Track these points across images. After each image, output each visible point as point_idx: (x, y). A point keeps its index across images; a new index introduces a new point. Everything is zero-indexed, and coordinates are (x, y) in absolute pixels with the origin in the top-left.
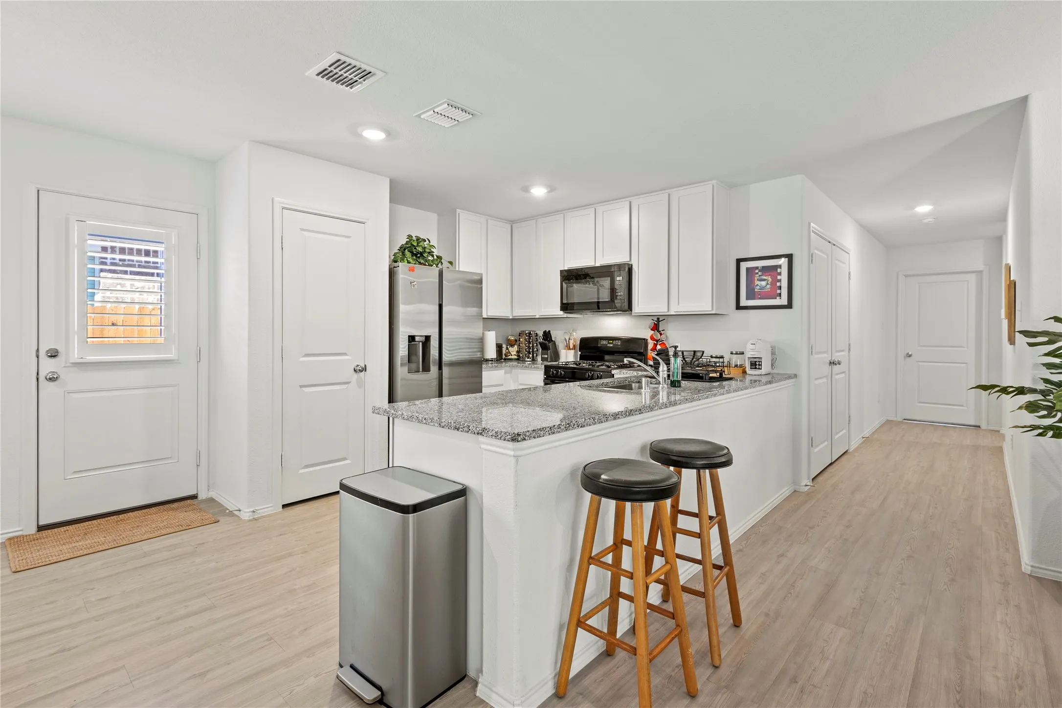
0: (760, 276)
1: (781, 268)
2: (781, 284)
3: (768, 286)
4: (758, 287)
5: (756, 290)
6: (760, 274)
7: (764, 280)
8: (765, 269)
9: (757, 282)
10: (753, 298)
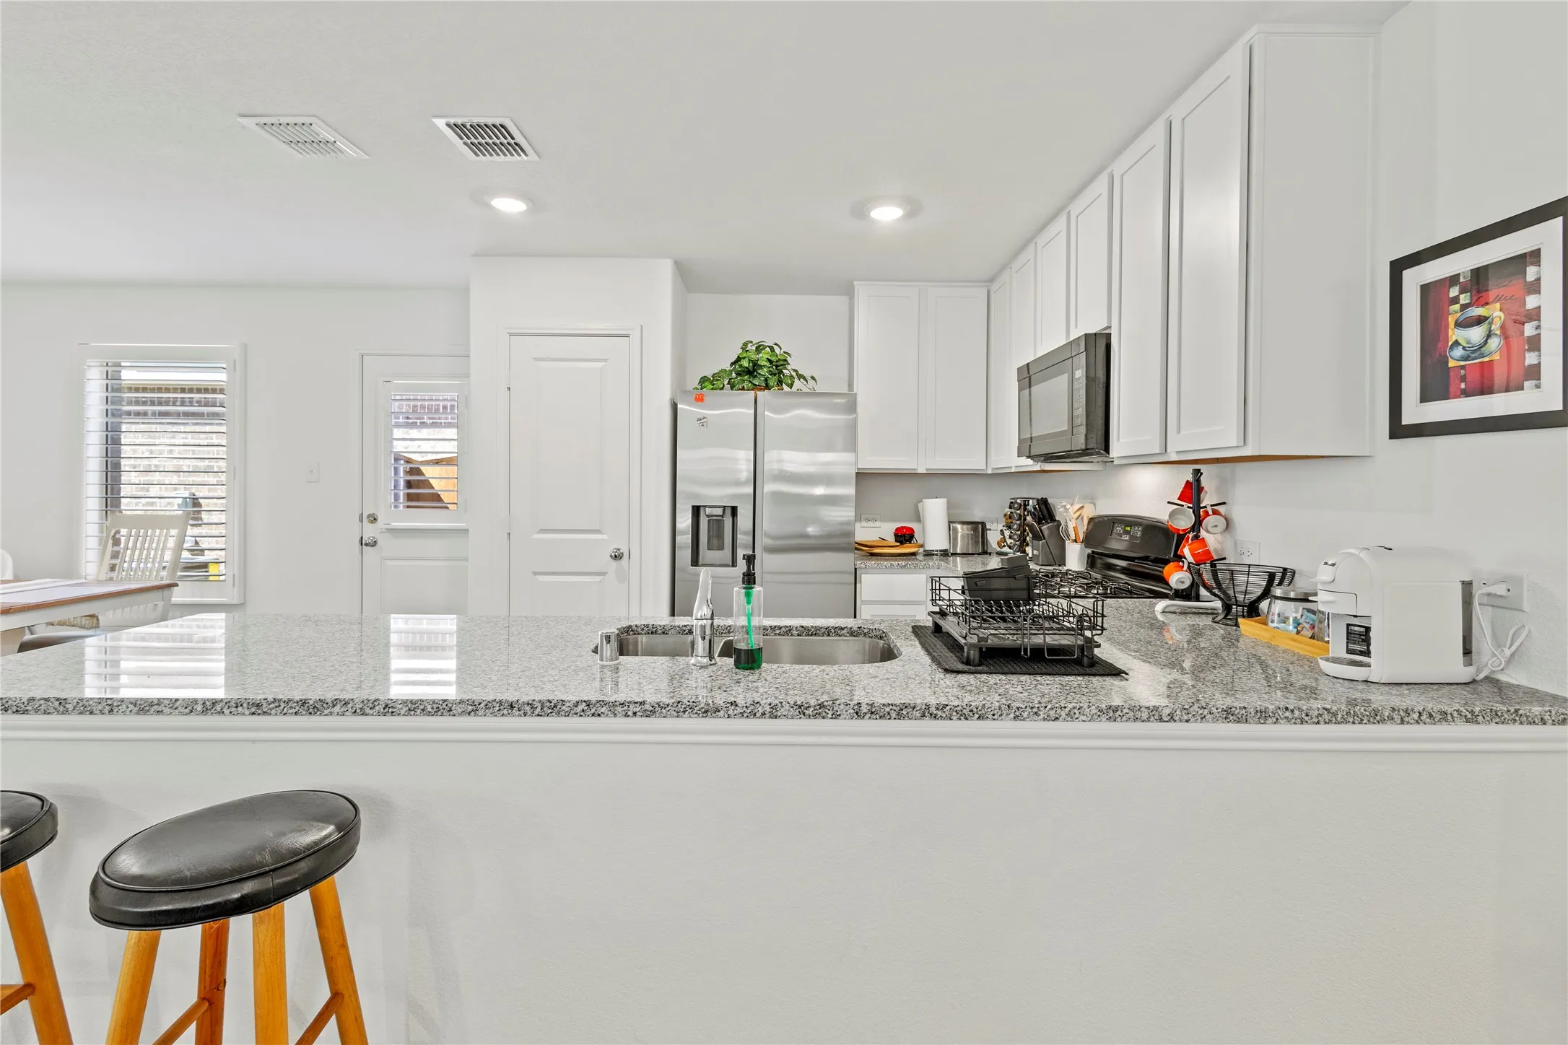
0: (1464, 307)
1: (1538, 263)
2: (1538, 327)
3: (1494, 343)
4: (1458, 352)
5: (1452, 364)
6: (1464, 299)
7: (1480, 321)
8: (1479, 280)
9: (1455, 334)
10: (1445, 396)
